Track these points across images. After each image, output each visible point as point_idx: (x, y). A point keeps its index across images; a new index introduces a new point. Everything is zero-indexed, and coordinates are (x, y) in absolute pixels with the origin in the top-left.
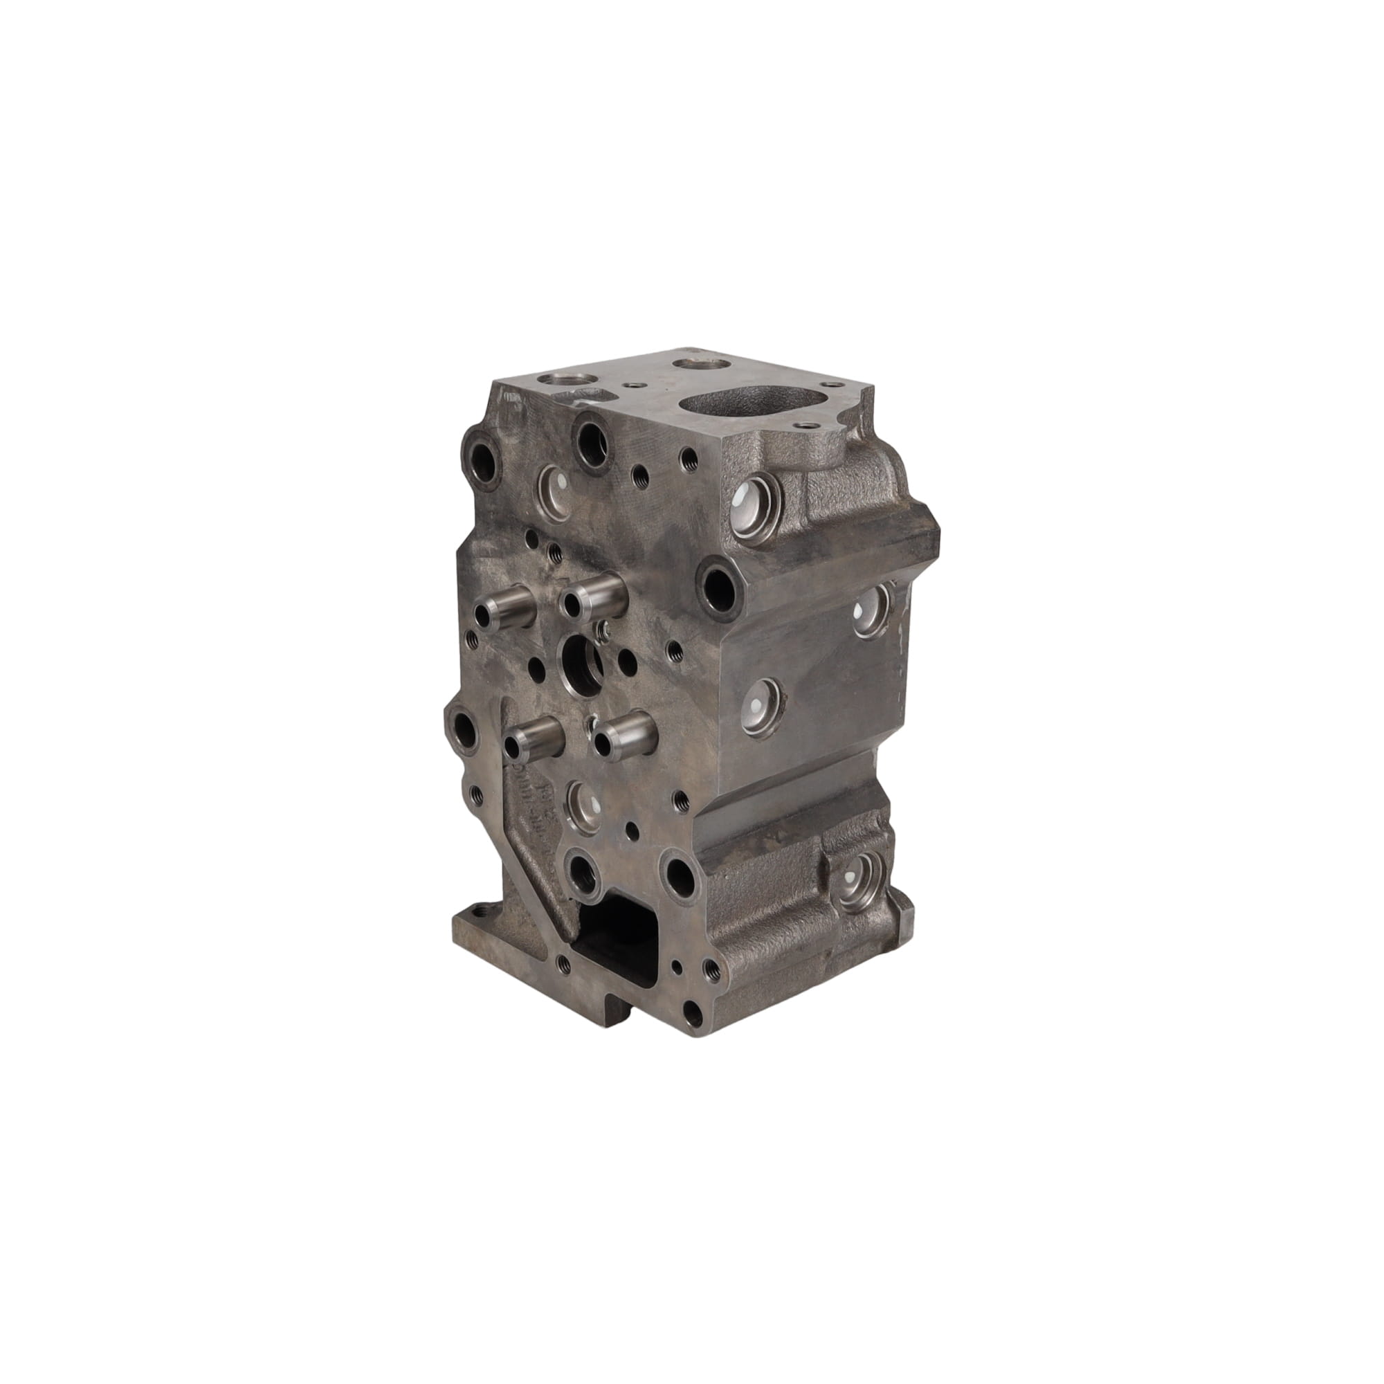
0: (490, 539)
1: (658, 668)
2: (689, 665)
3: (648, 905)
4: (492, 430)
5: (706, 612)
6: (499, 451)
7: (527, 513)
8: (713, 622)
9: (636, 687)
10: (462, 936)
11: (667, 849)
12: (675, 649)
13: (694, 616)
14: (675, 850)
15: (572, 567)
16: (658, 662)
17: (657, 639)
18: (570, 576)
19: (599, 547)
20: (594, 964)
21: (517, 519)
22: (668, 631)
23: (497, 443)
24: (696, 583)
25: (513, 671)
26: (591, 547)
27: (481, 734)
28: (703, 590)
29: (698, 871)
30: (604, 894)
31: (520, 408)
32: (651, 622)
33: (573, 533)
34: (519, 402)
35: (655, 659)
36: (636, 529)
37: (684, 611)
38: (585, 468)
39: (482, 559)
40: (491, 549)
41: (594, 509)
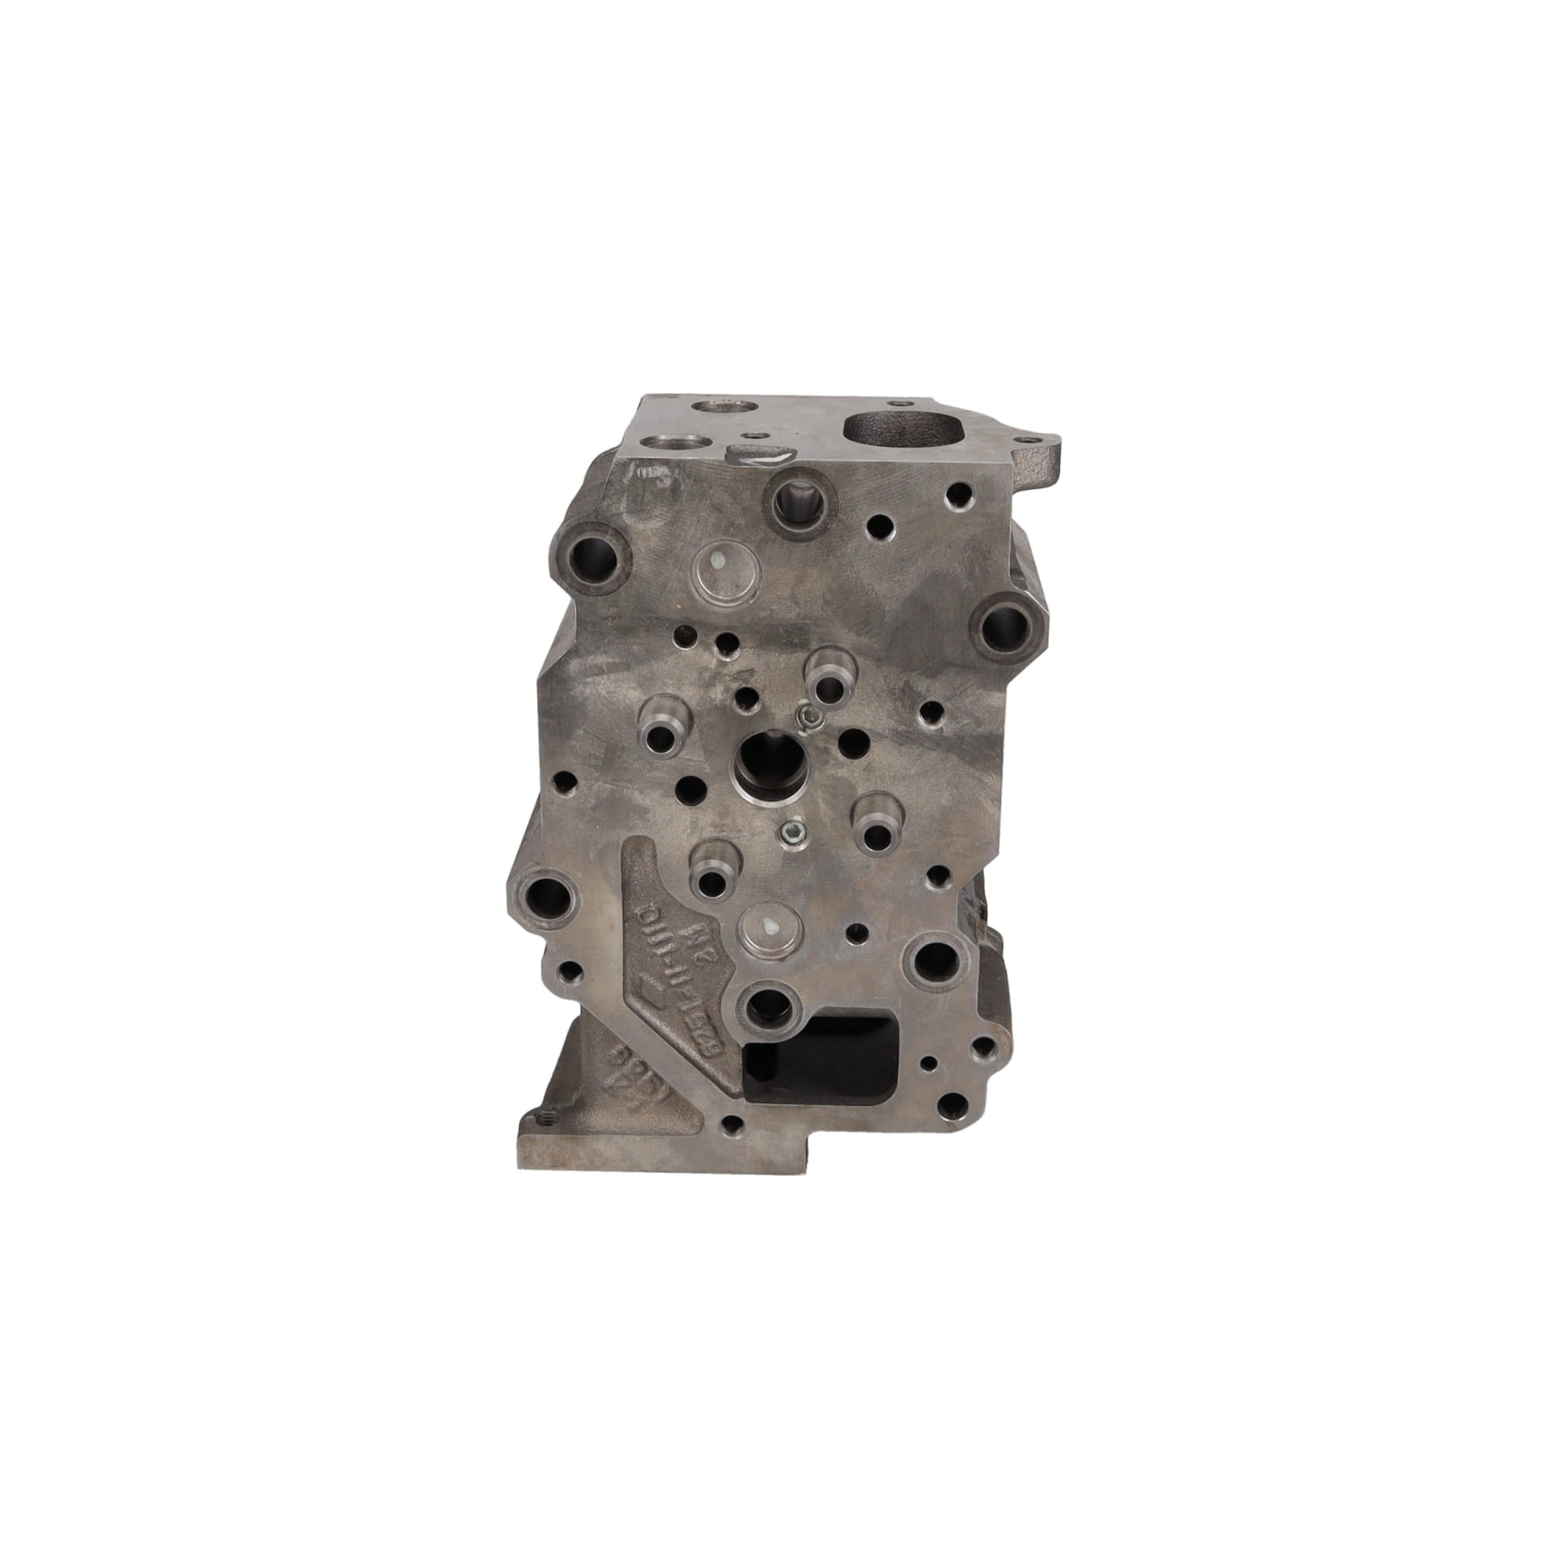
0: (605, 652)
1: (906, 738)
2: (956, 722)
3: (884, 1010)
4: (613, 518)
5: (985, 657)
6: (626, 541)
7: (679, 606)
8: (995, 666)
9: (868, 769)
10: (539, 1156)
11: (915, 937)
12: (933, 712)
13: (965, 667)
14: (927, 934)
15: (759, 655)
16: (905, 731)
17: (904, 706)
18: (755, 666)
19: (809, 622)
20: (788, 1107)
21: (658, 618)
22: (923, 693)
23: (620, 533)
24: (970, 630)
25: (647, 802)
26: (795, 625)
27: (581, 895)
28: (981, 635)
29: (965, 946)
30: (807, 1021)
31: (668, 483)
32: (895, 689)
33: (762, 614)
34: (666, 476)
35: (902, 728)
36: (873, 589)
37: (950, 664)
38: (785, 534)
39: (589, 680)
40: (608, 663)
41: (800, 579)
